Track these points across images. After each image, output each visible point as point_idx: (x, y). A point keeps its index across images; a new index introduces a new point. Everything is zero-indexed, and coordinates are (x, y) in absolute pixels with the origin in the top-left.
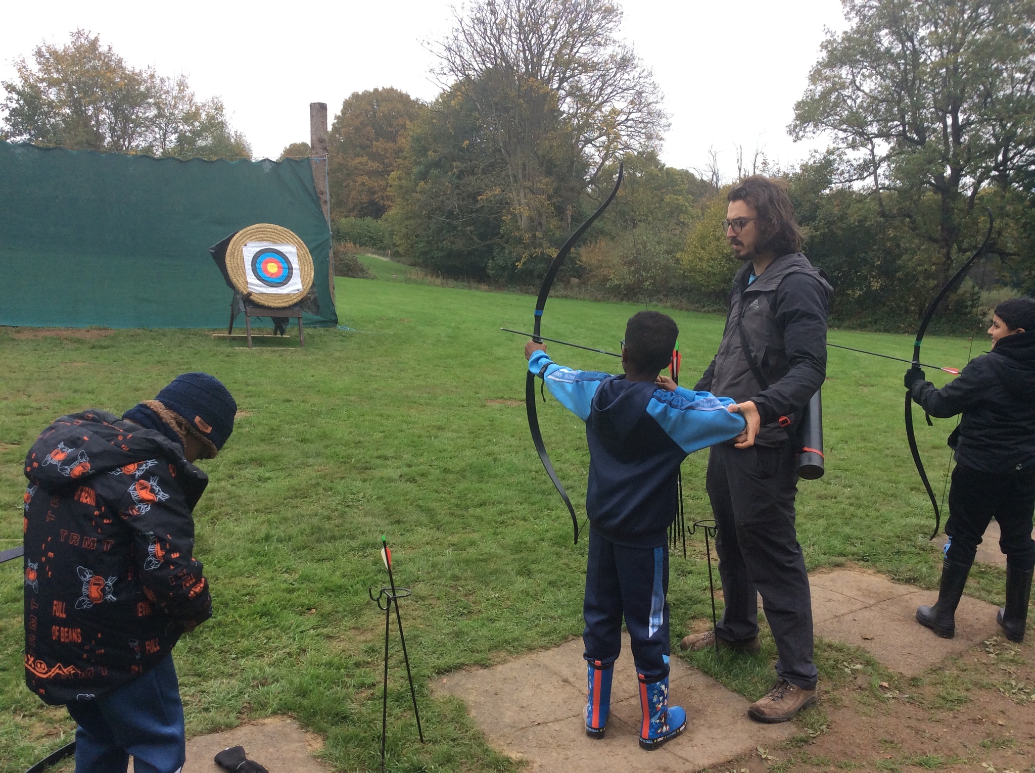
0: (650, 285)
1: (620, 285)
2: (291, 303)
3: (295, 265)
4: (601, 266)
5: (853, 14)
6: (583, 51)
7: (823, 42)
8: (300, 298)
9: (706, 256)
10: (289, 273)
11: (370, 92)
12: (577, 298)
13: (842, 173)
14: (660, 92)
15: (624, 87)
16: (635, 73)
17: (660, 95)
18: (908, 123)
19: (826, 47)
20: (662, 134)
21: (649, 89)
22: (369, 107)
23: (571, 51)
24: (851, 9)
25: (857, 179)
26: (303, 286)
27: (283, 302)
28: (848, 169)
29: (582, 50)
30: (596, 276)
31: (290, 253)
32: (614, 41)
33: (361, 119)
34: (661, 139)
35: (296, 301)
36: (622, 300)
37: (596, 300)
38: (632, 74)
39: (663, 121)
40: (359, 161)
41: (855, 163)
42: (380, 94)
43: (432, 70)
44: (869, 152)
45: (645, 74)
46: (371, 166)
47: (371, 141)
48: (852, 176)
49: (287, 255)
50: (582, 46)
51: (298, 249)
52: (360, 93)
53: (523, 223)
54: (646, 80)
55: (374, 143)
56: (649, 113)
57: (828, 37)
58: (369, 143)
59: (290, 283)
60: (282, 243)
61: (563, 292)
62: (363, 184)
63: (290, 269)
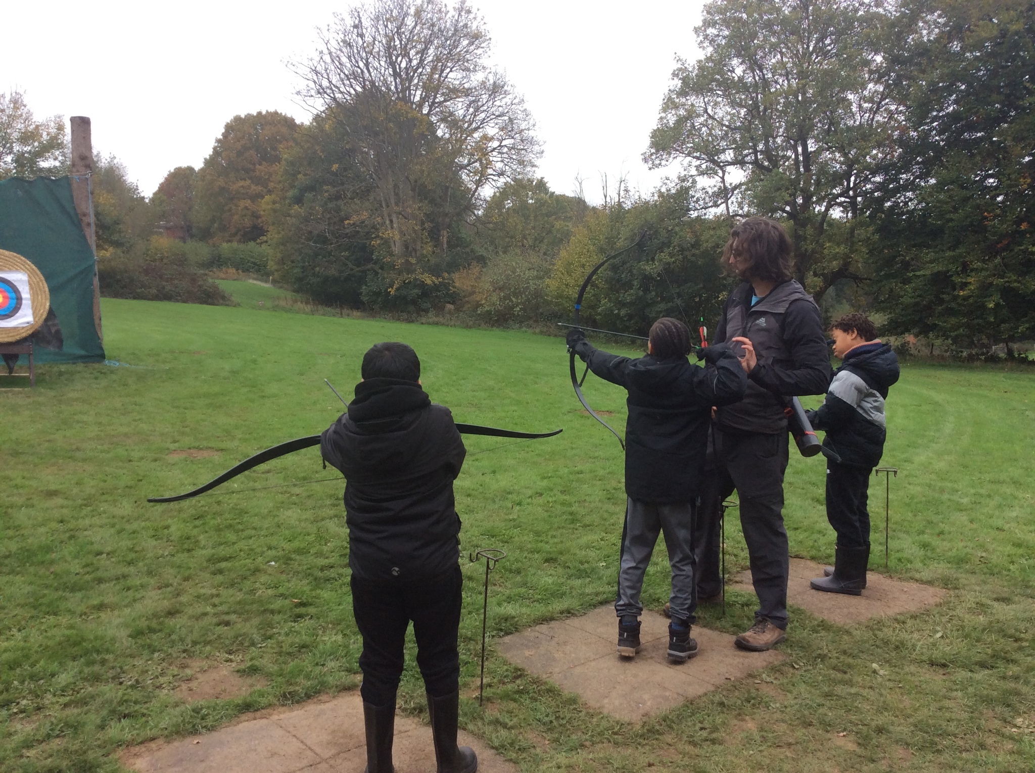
0: (519, 311)
1: (491, 311)
2: (18, 338)
3: (26, 294)
4: (474, 293)
5: (707, 43)
6: (454, 77)
7: (674, 71)
8: (30, 332)
9: (572, 282)
10: (17, 304)
11: (253, 116)
12: (448, 326)
13: (698, 200)
14: (532, 119)
15: (497, 113)
16: (508, 100)
17: (532, 122)
18: (761, 152)
19: (677, 75)
20: (537, 162)
21: (521, 116)
22: (252, 131)
23: (440, 76)
24: (704, 38)
25: (711, 207)
26: (34, 318)
27: (8, 337)
28: (703, 196)
29: (451, 75)
30: (468, 302)
31: (20, 281)
32: (484, 68)
33: (243, 142)
34: (533, 166)
35: (24, 335)
36: (493, 326)
37: (468, 327)
38: (504, 101)
39: (536, 148)
40: (241, 184)
41: (710, 191)
42: (265, 117)
43: (298, 93)
44: (720, 180)
45: (516, 101)
46: (254, 190)
47: (254, 164)
48: (707, 203)
49: (15, 284)
50: (451, 71)
51: (29, 276)
52: (243, 116)
53: (397, 249)
54: (518, 107)
55: (258, 166)
56: (522, 141)
57: (679, 66)
58: (251, 166)
59: (18, 315)
60: (10, 270)
61: (436, 319)
62: (246, 208)
63: (19, 299)
